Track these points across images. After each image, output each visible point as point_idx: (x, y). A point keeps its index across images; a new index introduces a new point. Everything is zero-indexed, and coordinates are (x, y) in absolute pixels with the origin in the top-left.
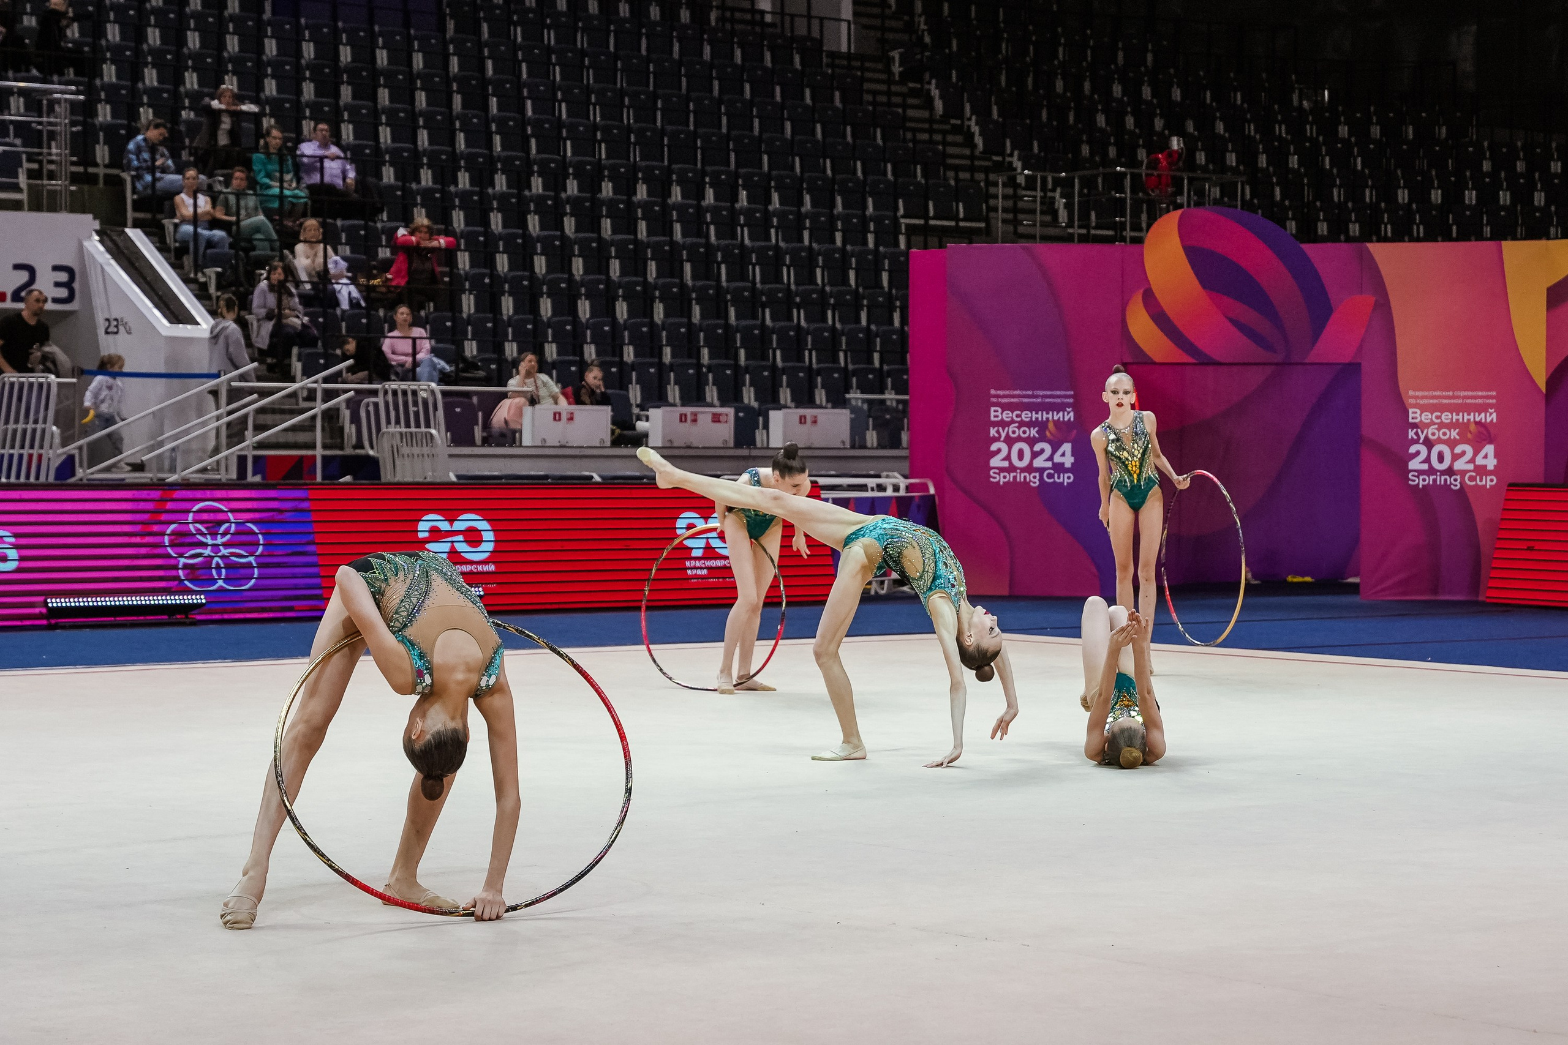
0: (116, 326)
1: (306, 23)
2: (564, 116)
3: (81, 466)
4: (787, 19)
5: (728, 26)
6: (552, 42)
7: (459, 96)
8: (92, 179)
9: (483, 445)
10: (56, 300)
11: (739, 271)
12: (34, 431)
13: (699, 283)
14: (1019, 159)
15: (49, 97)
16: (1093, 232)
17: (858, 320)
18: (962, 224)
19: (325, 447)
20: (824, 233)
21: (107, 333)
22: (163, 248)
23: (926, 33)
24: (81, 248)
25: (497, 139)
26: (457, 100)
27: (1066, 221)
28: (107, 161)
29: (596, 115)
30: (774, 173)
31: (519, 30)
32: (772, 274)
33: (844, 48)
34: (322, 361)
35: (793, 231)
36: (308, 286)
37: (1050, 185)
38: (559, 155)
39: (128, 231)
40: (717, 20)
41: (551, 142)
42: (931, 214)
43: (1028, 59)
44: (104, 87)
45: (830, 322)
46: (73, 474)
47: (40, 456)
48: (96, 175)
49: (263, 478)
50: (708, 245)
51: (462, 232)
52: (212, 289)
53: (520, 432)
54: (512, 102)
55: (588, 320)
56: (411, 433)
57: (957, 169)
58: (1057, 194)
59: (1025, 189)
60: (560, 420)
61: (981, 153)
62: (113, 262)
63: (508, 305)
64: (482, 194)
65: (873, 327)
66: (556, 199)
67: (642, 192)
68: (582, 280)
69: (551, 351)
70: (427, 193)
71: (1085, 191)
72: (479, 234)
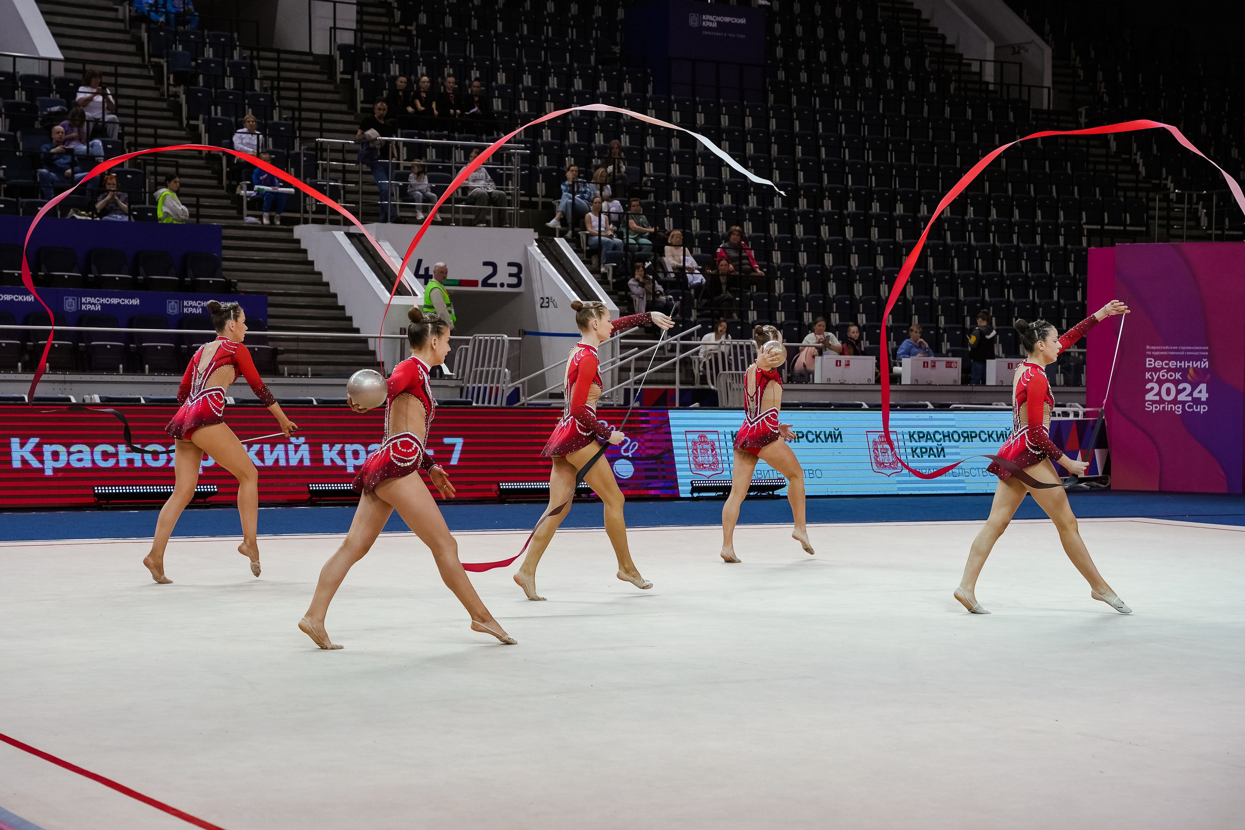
0: (548, 302)
1: (675, 99)
2: (847, 158)
3: (524, 395)
4: (1005, 87)
5: (963, 93)
6: (840, 108)
7: (776, 146)
8: (534, 205)
9: (788, 383)
10: (509, 286)
11: (967, 262)
12: (494, 371)
13: (939, 271)
14: (1172, 182)
15: (508, 152)
16: (1226, 232)
17: (1052, 297)
18: (1128, 228)
19: (682, 383)
20: (1027, 236)
21: (542, 307)
22: (578, 250)
23: (1105, 95)
24: (526, 249)
25: (801, 175)
26: (775, 148)
27: (1206, 225)
28: (544, 193)
29: (869, 157)
30: (993, 195)
31: (817, 99)
32: (990, 265)
33: (1045, 107)
34: (681, 326)
35: (1005, 235)
36: (673, 275)
37: (1195, 200)
38: (843, 184)
39: (555, 239)
40: (955, 89)
41: (837, 176)
42: (1106, 221)
43: (1180, 111)
44: (543, 144)
45: (1031, 298)
46: (519, 401)
47: (497, 388)
48: (537, 203)
49: (641, 405)
50: (945, 245)
51: (776, 238)
52: (610, 278)
53: (813, 373)
54: (812, 150)
55: (861, 297)
56: (739, 374)
57: (1125, 189)
58: (1200, 207)
59: (1176, 203)
60: (840, 365)
61: (1143, 178)
62: (546, 260)
63: (806, 287)
64: (790, 212)
65: (1062, 301)
66: (841, 215)
67: (900, 209)
68: (857, 270)
69: (835, 318)
70: (753, 212)
71: (1222, 204)
72: (787, 239)
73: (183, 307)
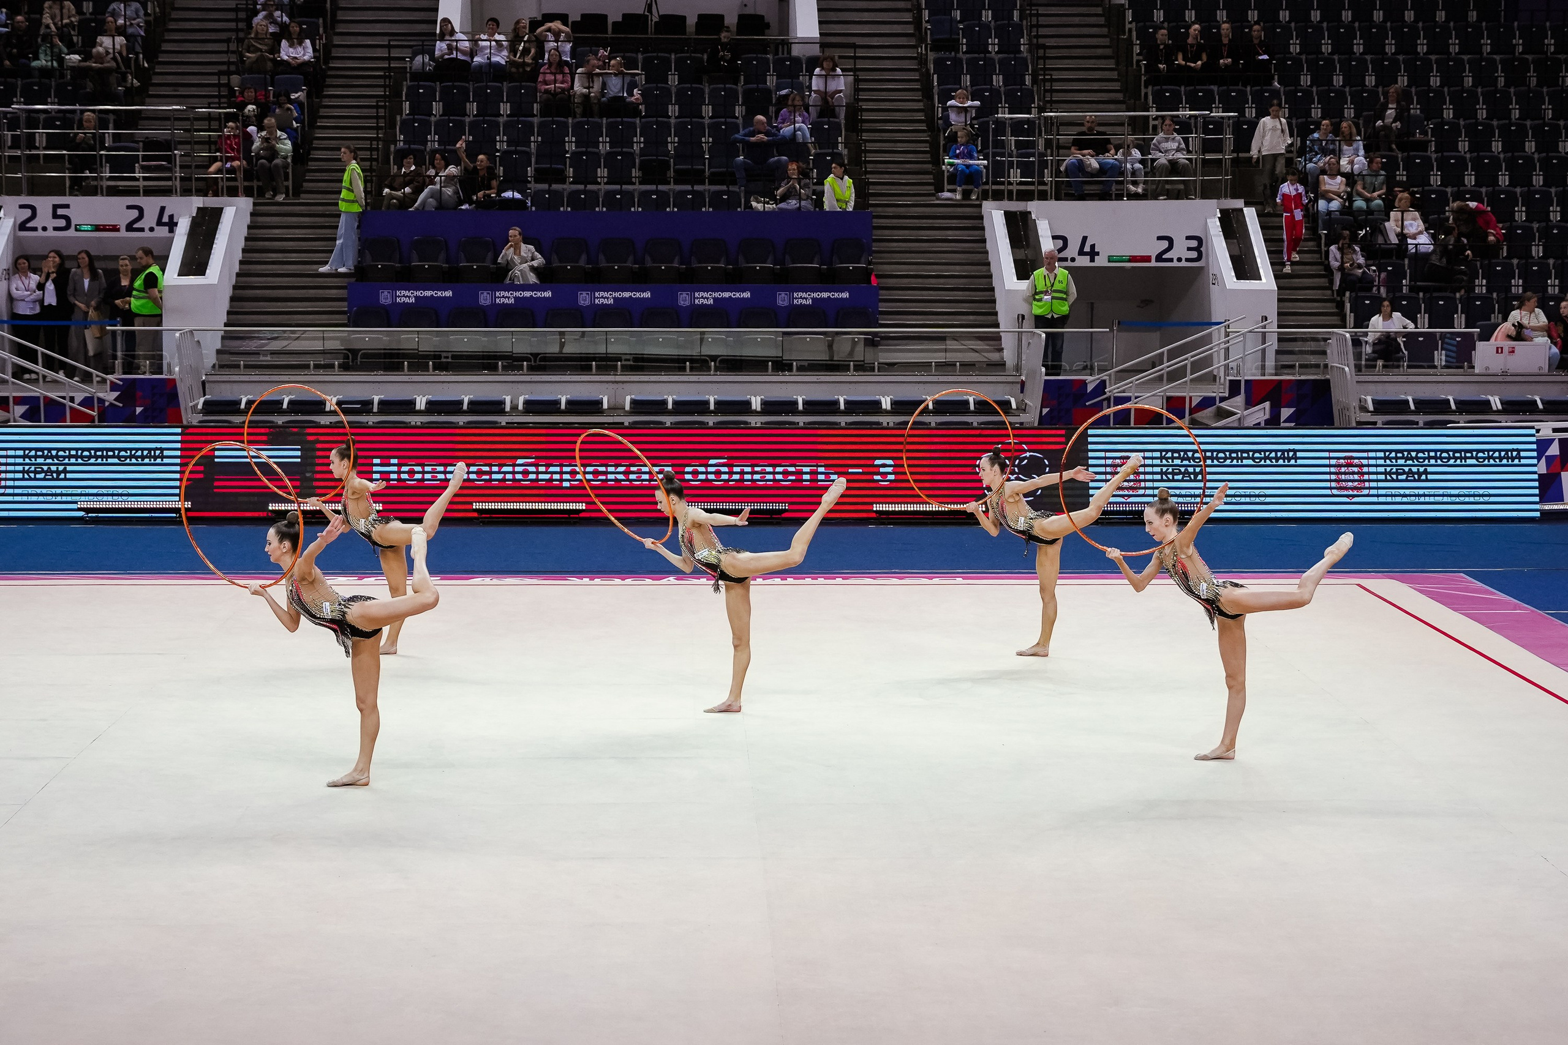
0: (1215, 279)
10: (1187, 260)
21: (1212, 283)
24: (1209, 223)
73: (793, 298)
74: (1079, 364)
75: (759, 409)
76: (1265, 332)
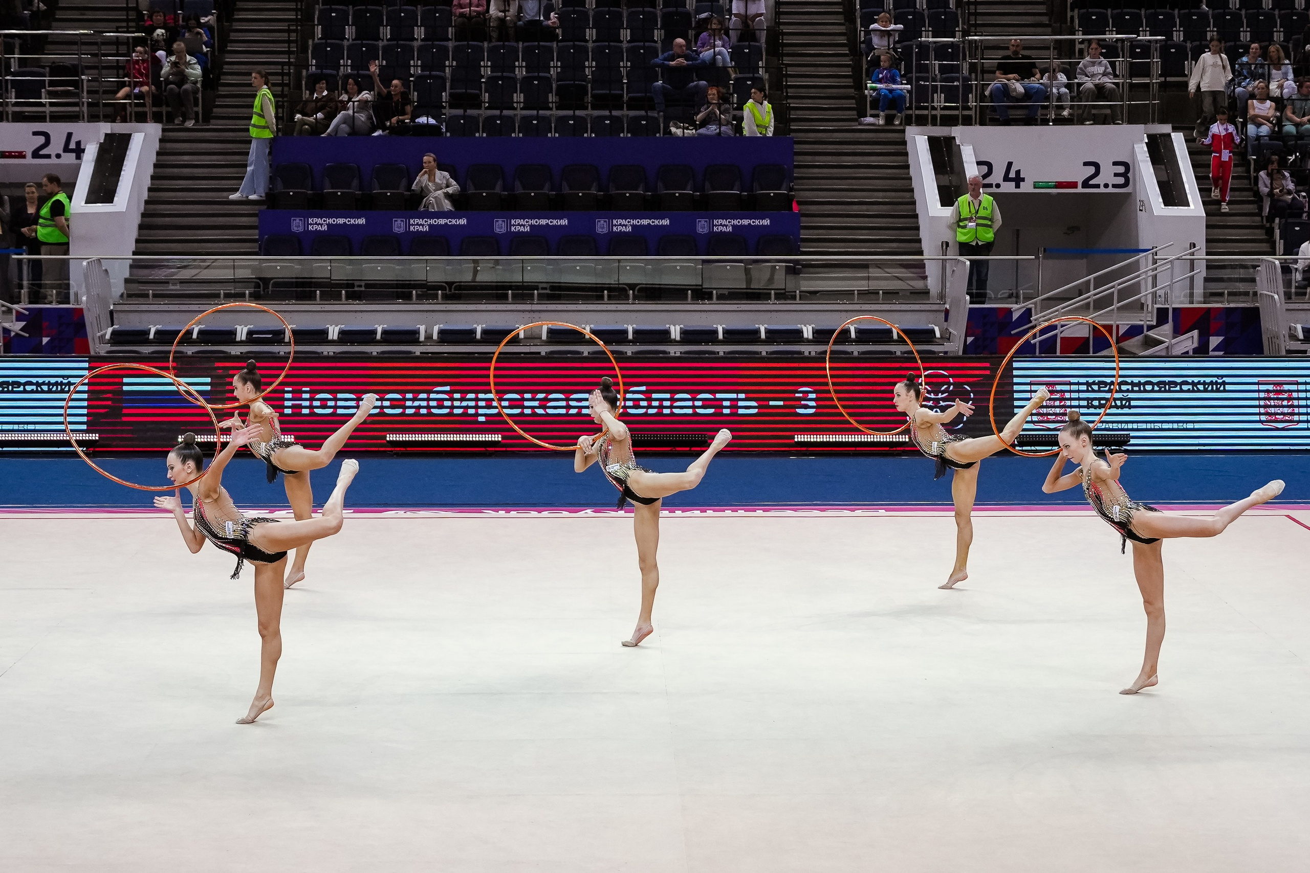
0: (1142, 206)
10: (1114, 186)
21: (1140, 210)
73: (713, 226)
74: (1005, 292)
75: (678, 338)
76: (1193, 260)
